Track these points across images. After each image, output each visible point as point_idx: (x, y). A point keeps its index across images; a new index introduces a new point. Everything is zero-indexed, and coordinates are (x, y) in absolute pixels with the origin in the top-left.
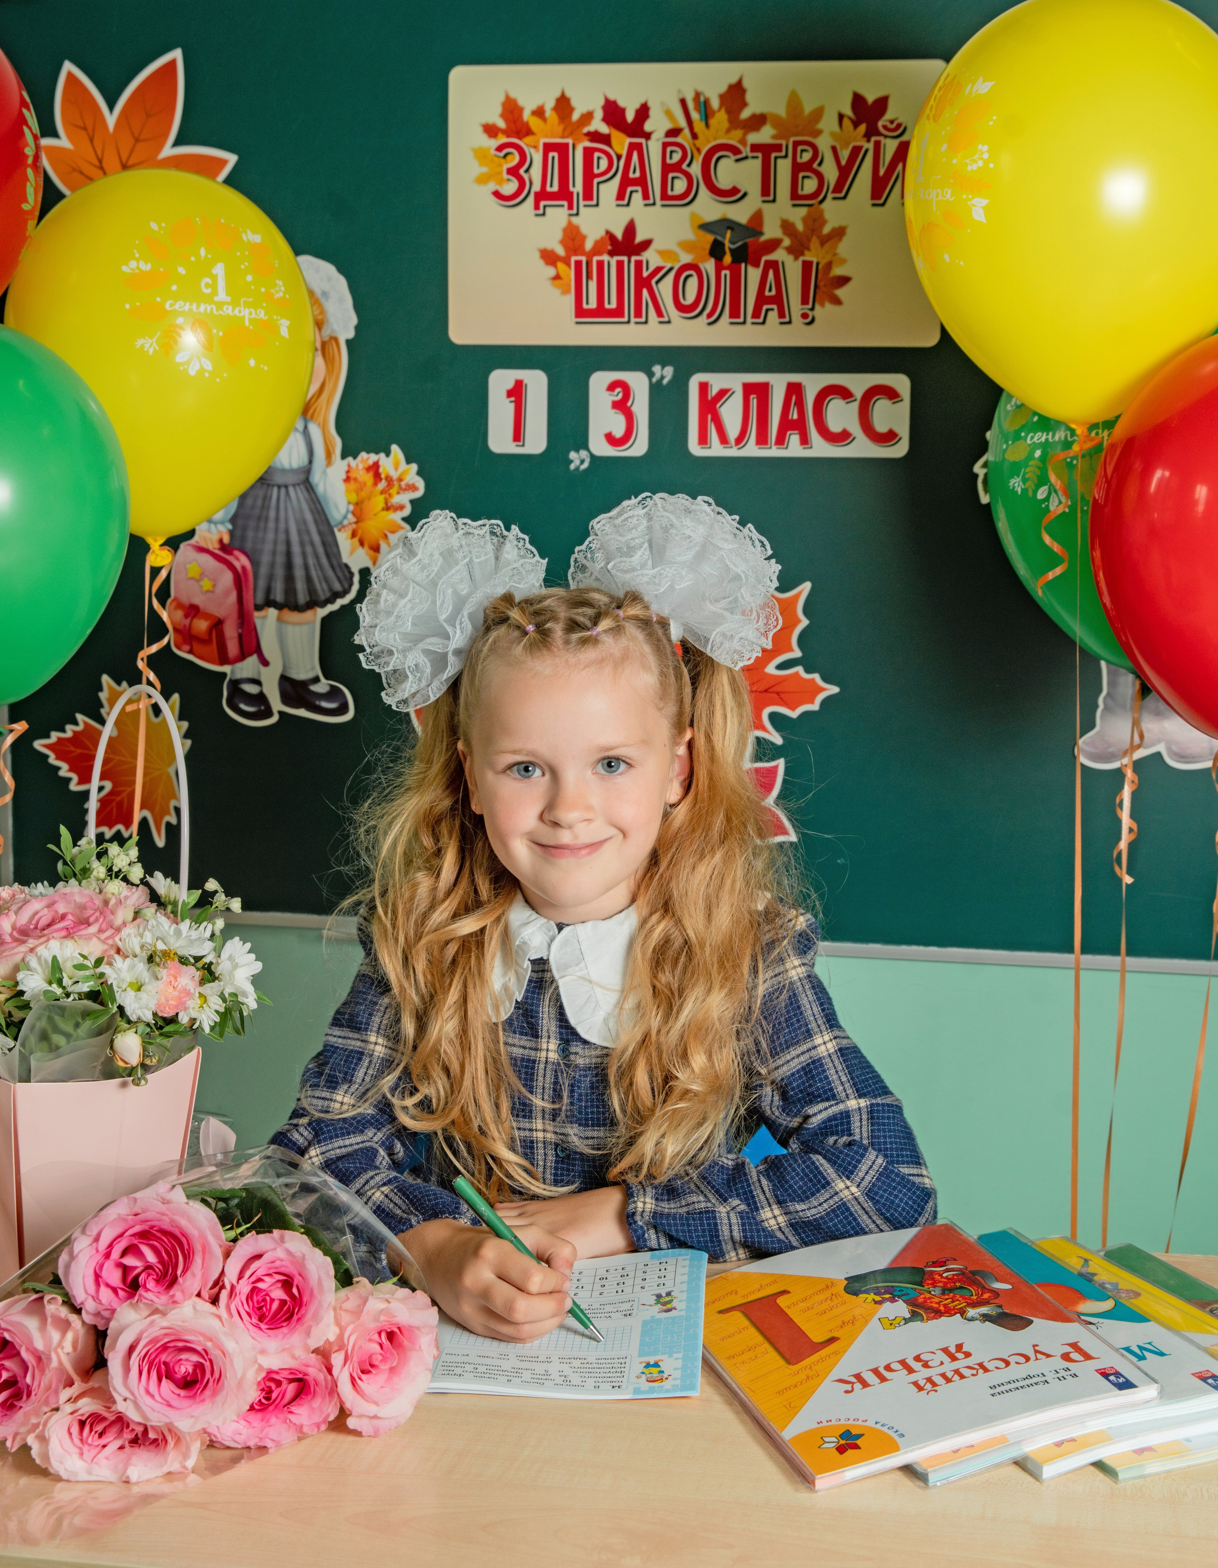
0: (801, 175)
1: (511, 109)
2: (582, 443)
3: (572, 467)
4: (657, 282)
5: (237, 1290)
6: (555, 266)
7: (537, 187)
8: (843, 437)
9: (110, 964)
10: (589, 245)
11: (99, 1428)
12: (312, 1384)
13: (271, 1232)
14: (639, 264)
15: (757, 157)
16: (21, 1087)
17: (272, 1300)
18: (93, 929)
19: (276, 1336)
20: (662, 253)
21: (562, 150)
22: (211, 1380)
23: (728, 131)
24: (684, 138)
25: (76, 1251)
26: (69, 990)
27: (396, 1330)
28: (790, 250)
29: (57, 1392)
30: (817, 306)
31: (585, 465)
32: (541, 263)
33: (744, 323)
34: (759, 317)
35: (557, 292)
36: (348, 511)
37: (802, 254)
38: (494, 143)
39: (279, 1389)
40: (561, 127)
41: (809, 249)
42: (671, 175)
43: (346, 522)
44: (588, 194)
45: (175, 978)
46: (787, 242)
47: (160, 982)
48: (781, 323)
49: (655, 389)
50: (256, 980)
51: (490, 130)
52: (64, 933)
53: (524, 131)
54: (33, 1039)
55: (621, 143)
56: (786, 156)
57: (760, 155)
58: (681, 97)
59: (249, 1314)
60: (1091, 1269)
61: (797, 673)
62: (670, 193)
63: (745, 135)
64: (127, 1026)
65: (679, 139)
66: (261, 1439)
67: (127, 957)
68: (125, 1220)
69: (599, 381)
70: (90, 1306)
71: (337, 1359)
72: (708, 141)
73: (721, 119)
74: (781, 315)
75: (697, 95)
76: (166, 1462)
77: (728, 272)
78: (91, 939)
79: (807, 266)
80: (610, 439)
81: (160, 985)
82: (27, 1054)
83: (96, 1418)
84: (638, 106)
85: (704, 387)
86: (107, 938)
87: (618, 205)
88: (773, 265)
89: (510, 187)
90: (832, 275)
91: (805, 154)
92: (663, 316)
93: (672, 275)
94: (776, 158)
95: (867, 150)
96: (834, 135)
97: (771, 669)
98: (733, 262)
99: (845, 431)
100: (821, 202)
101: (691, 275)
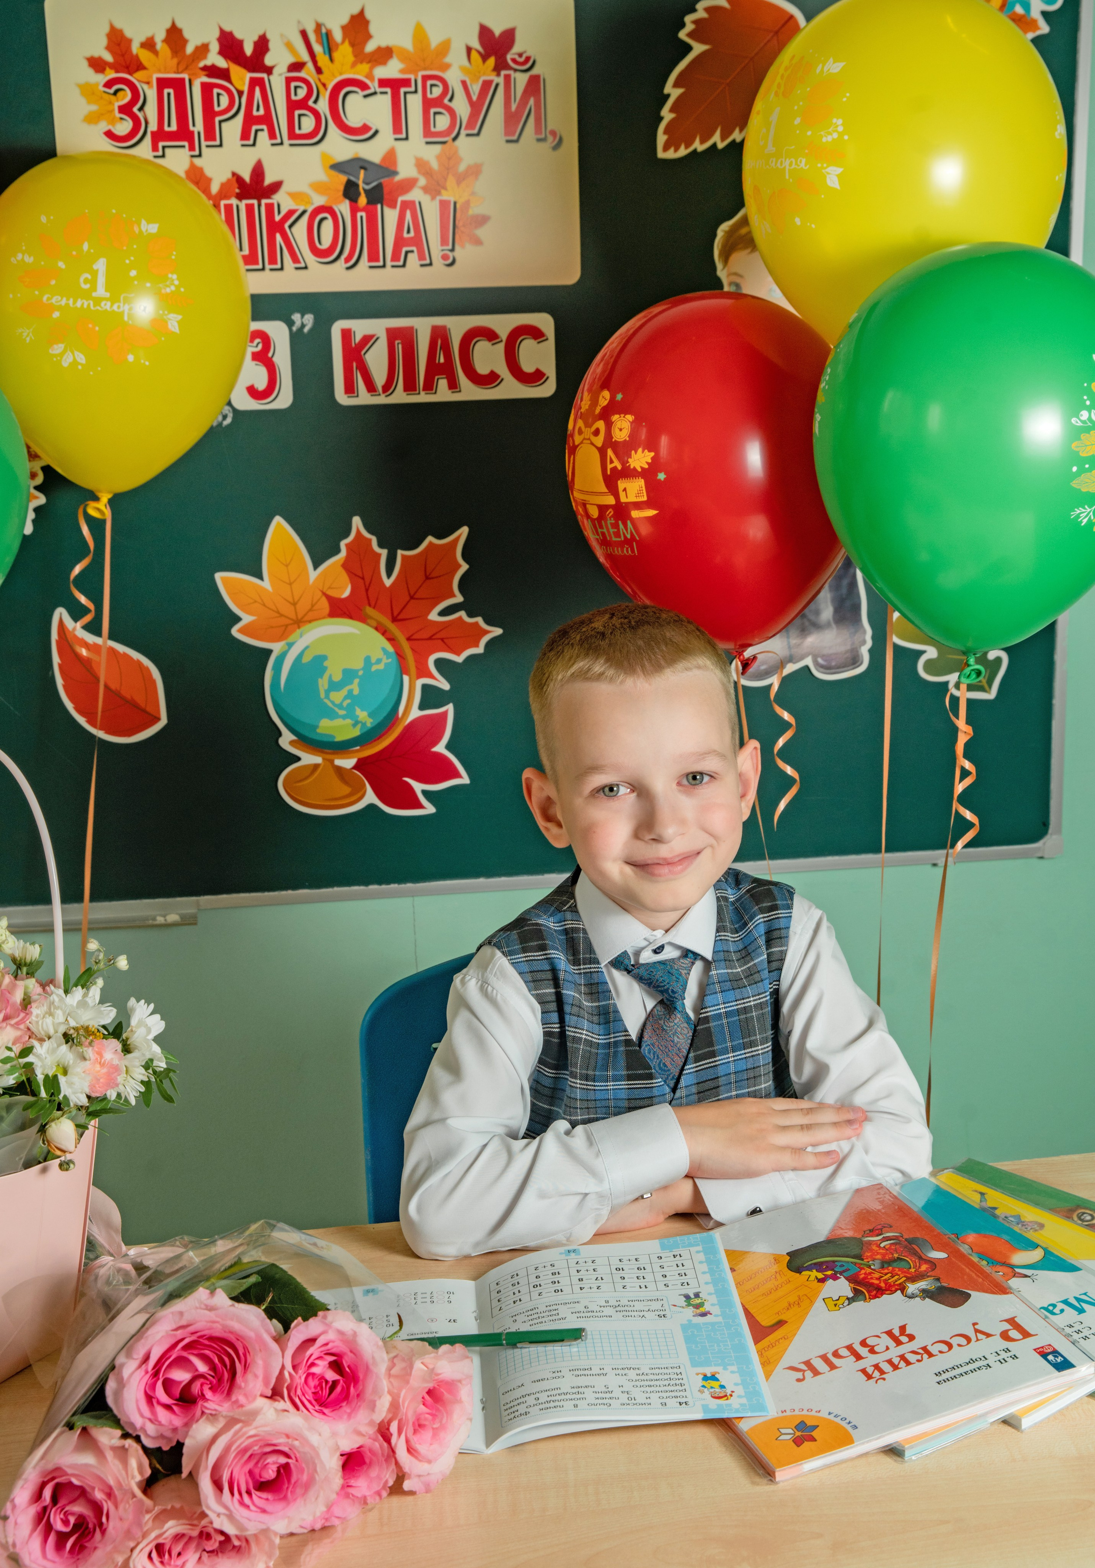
0: (432, 111)
1: (118, 41)
3: (215, 423)
4: (290, 227)
5: (297, 1381)
7: (153, 126)
8: (492, 379)
9: (32, 1051)
10: (215, 188)
12: (366, 1456)
14: (270, 208)
15: (386, 93)
17: (326, 1383)
19: (341, 1418)
20: (292, 195)
21: (178, 85)
22: (300, 1479)
24: (309, 72)
25: (123, 1376)
27: (439, 1387)
28: (426, 189)
30: (457, 247)
31: (228, 421)
33: (384, 266)
34: (399, 260)
37: (439, 193)
38: (102, 79)
40: (175, 61)
41: (445, 189)
42: (297, 113)
44: (210, 133)
45: (100, 1054)
46: (422, 181)
47: (88, 1062)
48: (422, 265)
49: (296, 338)
50: (162, 1040)
51: (97, 64)
53: (135, 66)
55: (241, 78)
56: (416, 92)
58: (301, 28)
59: (309, 1401)
60: (989, 1204)
61: (460, 618)
62: (297, 131)
63: (371, 69)
64: (64, 1113)
65: (303, 74)
67: (43, 1040)
68: (169, 1336)
70: (147, 1429)
71: (394, 1430)
72: (334, 76)
73: (345, 52)
74: (421, 257)
75: (319, 26)
79: (444, 204)
80: (253, 392)
81: (86, 1065)
83: (177, 1539)
84: (256, 38)
85: (346, 334)
87: (243, 145)
88: (411, 205)
89: (124, 127)
90: (471, 212)
91: (435, 89)
92: (299, 262)
93: (305, 218)
94: (405, 93)
95: (497, 85)
96: (462, 69)
97: (434, 616)
98: (369, 202)
99: (492, 373)
100: (455, 139)
101: (325, 218)
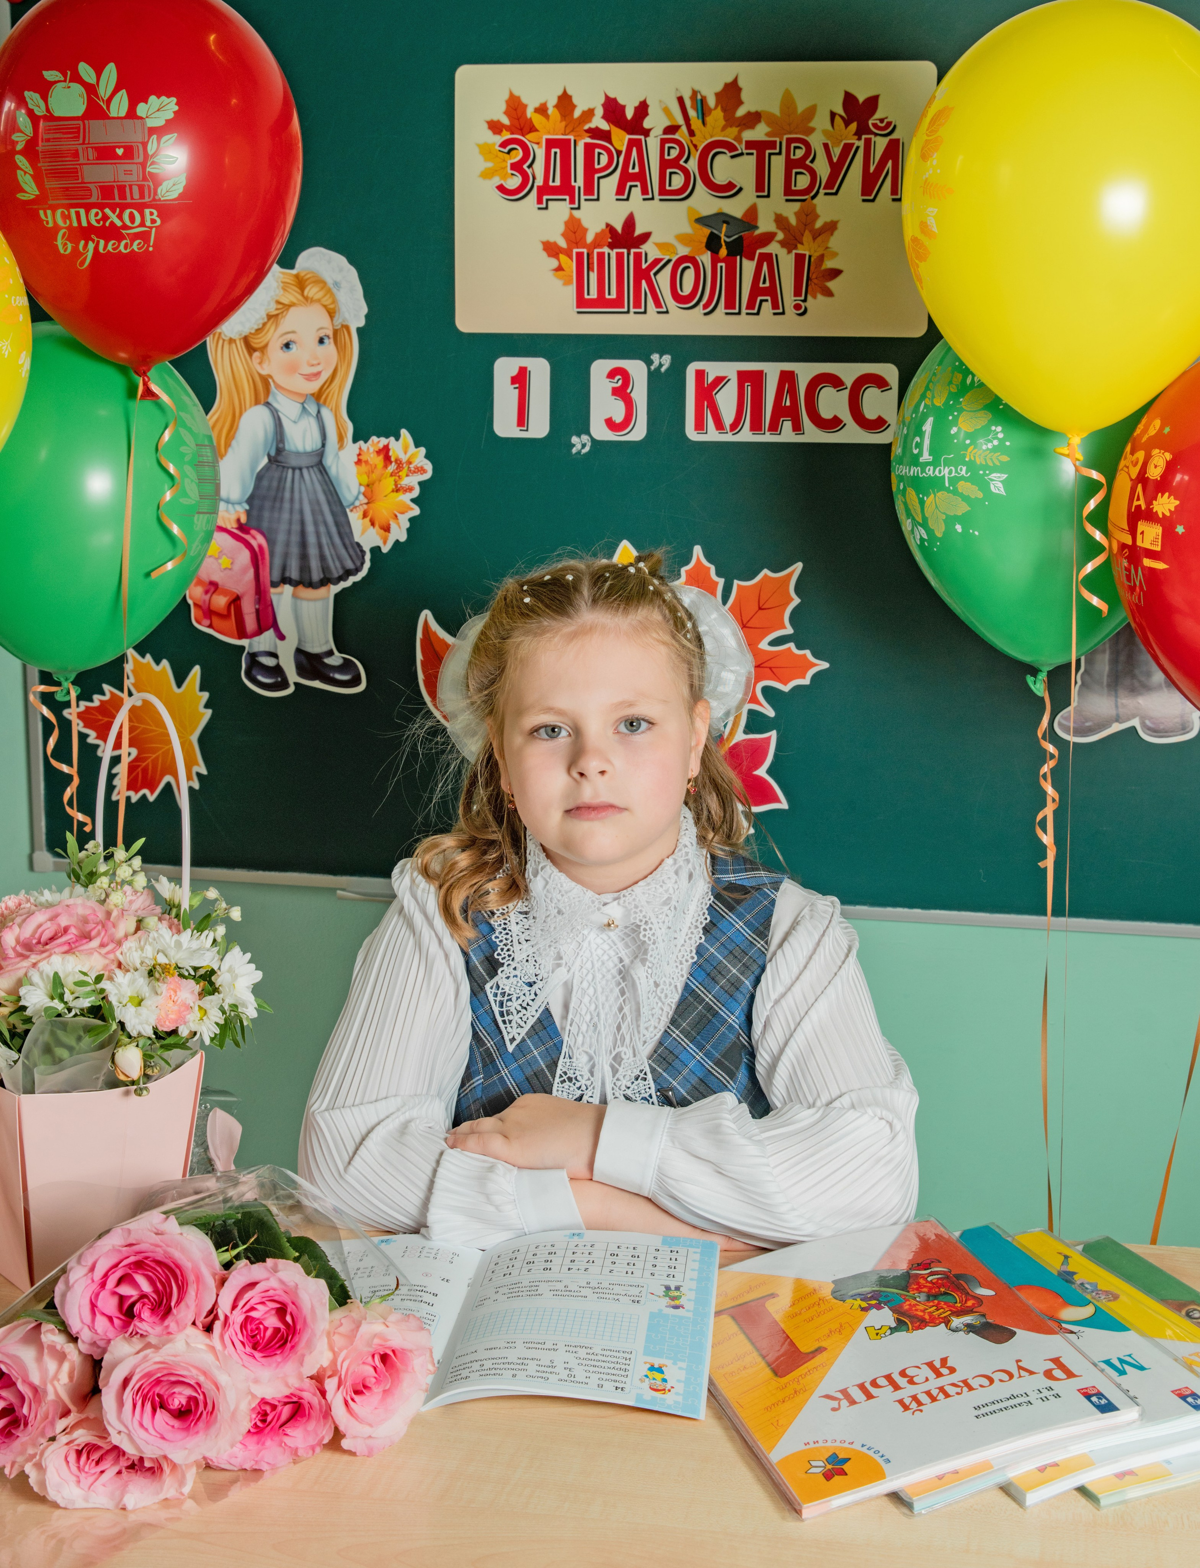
0: (794, 171)
1: (515, 106)
2: (584, 428)
3: (574, 451)
4: (655, 274)
5: (231, 1321)
6: (558, 259)
7: (540, 182)
8: (834, 424)
9: (111, 979)
10: (590, 238)
11: (96, 1456)
12: (307, 1406)
13: (264, 1261)
14: (638, 256)
15: (752, 154)
16: (26, 1098)
17: (266, 1329)
18: (95, 943)
19: (270, 1365)
20: (660, 246)
21: (564, 146)
22: (205, 1413)
23: (724, 129)
24: (682, 135)
25: (71, 1282)
26: (71, 1004)
27: (391, 1354)
28: (783, 244)
29: (53, 1424)
30: (809, 298)
31: (587, 449)
32: (545, 254)
33: (739, 313)
35: (559, 283)
36: (359, 493)
37: (796, 248)
38: (498, 139)
39: (274, 1413)
40: (564, 124)
41: (802, 244)
42: (668, 171)
43: (357, 503)
44: (589, 188)
45: (175, 992)
46: (780, 236)
47: (159, 998)
48: (775, 314)
49: (653, 377)
50: (257, 989)
51: (495, 127)
52: (66, 948)
53: (527, 127)
54: (36, 1052)
55: (621, 139)
56: (780, 153)
57: (754, 152)
58: (679, 95)
59: (243, 1343)
60: (1070, 1268)
61: (789, 649)
62: (668, 188)
63: (740, 132)
64: (128, 1040)
65: (676, 136)
66: (256, 1462)
67: (128, 971)
68: (120, 1251)
69: (600, 368)
70: (86, 1335)
71: (330, 1385)
72: (704, 138)
73: (717, 117)
74: (775, 306)
75: (694, 94)
76: (162, 1489)
77: (723, 265)
78: (92, 954)
79: (799, 259)
80: (610, 423)
81: (160, 1000)
82: (31, 1066)
83: (91, 1448)
84: (637, 104)
85: (700, 375)
86: (108, 953)
87: (617, 200)
88: (768, 257)
89: (514, 182)
90: (823, 267)
91: (797, 151)
92: (661, 307)
93: (669, 267)
94: (770, 154)
95: (858, 148)
96: (825, 132)
97: (764, 645)
98: (728, 255)
99: (835, 417)
100: (813, 198)
101: (688, 267)
